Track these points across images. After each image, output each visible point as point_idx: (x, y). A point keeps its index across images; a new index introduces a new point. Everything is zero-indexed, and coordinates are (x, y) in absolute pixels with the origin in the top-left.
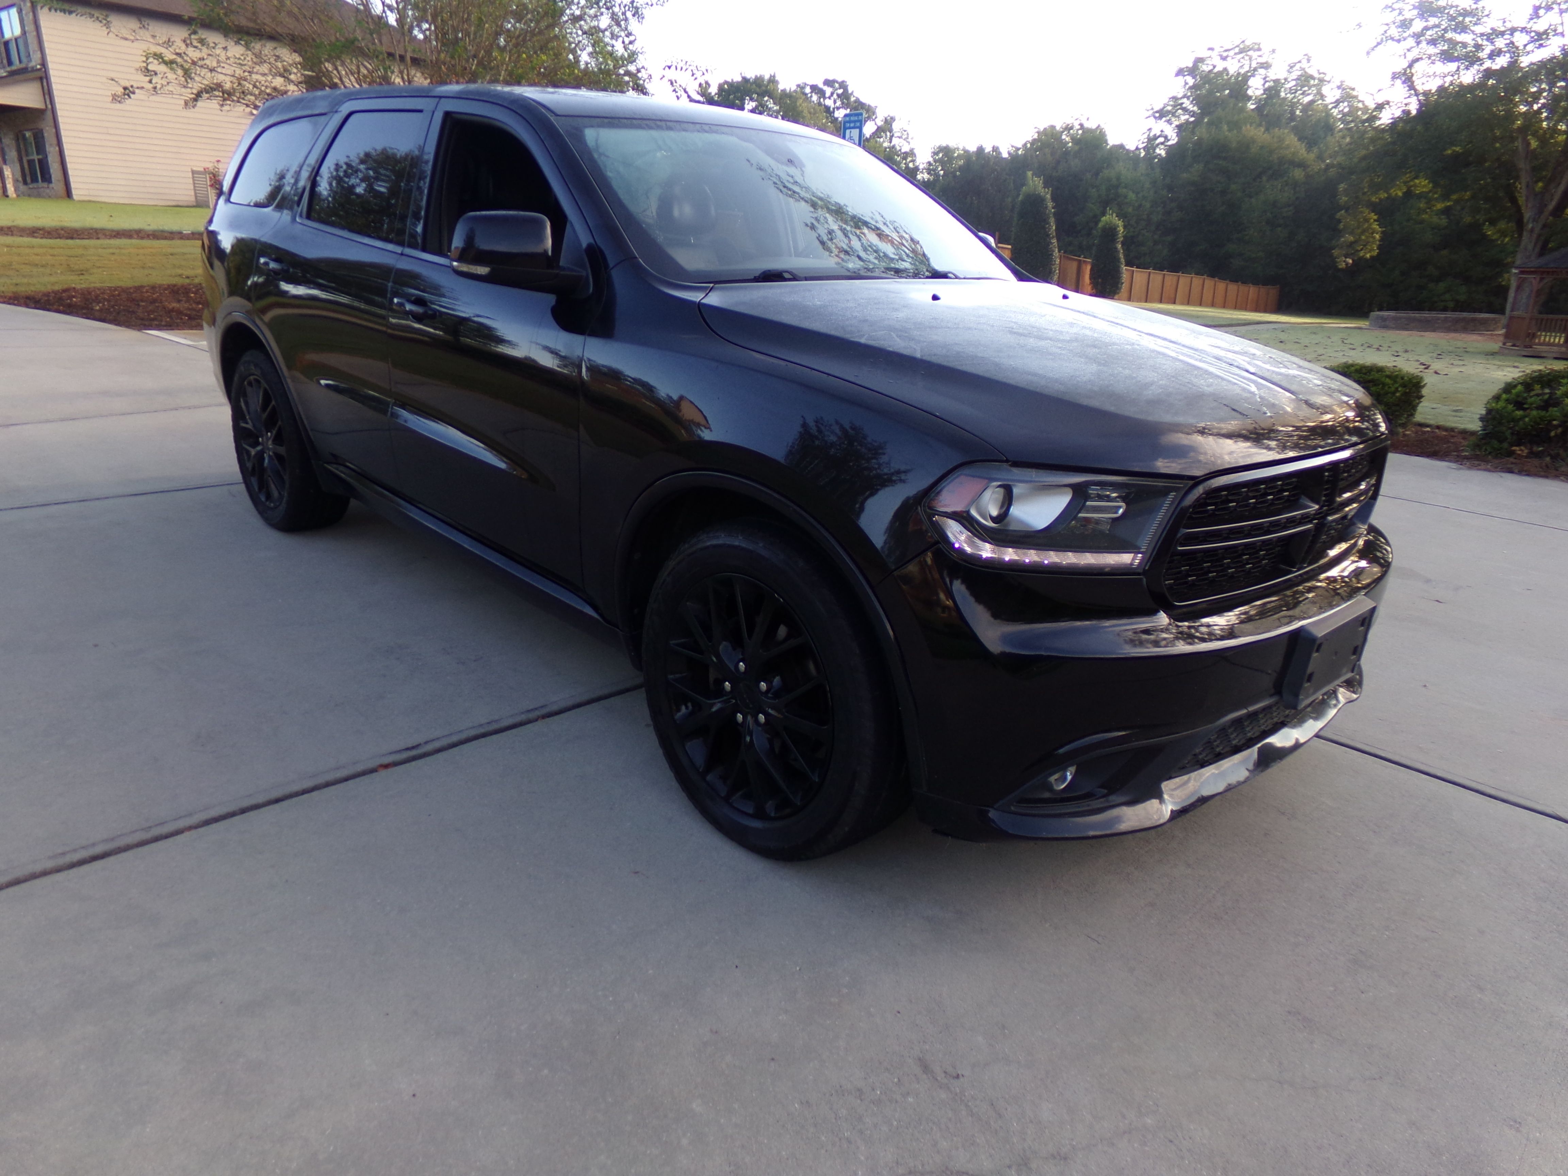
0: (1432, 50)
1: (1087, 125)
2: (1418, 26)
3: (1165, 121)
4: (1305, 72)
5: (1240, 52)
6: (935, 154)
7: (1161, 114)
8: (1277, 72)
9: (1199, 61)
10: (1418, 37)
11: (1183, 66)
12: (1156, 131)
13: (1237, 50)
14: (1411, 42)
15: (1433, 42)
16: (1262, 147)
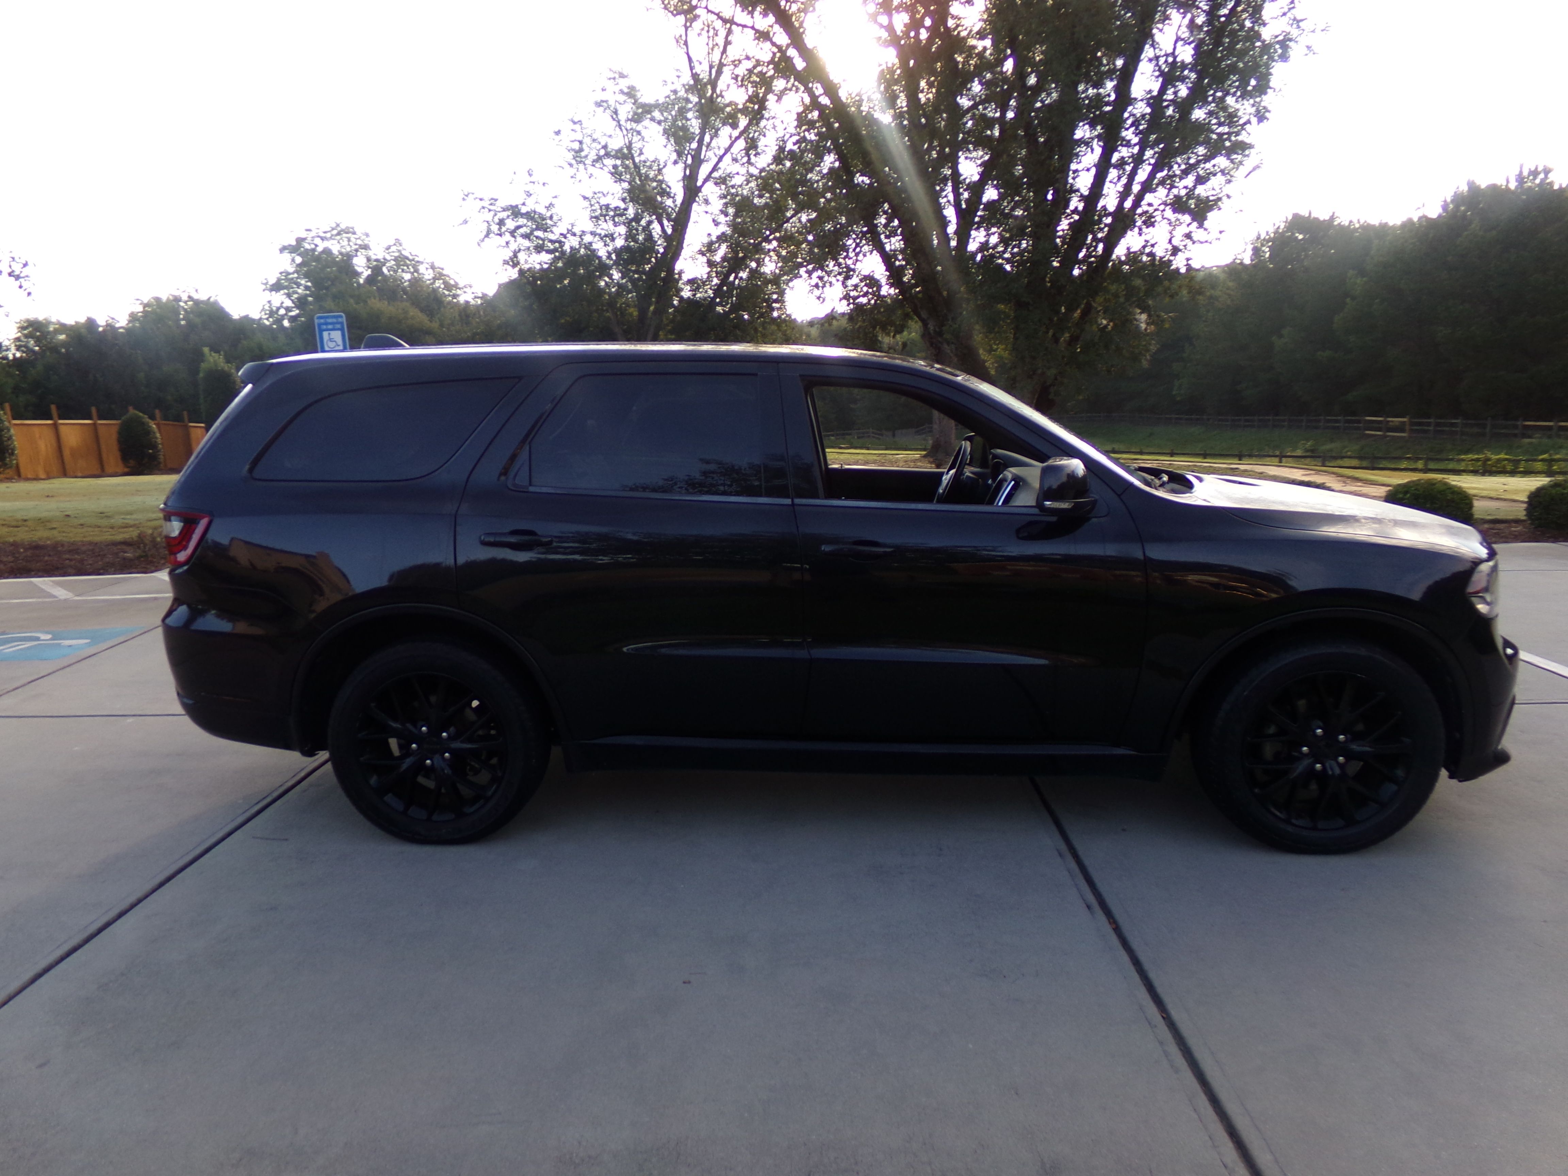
0: (526, 243)
1: (196, 296)
2: (510, 224)
3: (285, 294)
4: (401, 254)
5: (339, 234)
6: (22, 328)
7: (276, 287)
8: (376, 252)
9: (300, 241)
10: (512, 233)
11: (286, 244)
12: (276, 304)
13: (335, 232)
14: (508, 237)
15: (526, 236)
16: (390, 318)
